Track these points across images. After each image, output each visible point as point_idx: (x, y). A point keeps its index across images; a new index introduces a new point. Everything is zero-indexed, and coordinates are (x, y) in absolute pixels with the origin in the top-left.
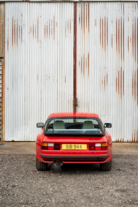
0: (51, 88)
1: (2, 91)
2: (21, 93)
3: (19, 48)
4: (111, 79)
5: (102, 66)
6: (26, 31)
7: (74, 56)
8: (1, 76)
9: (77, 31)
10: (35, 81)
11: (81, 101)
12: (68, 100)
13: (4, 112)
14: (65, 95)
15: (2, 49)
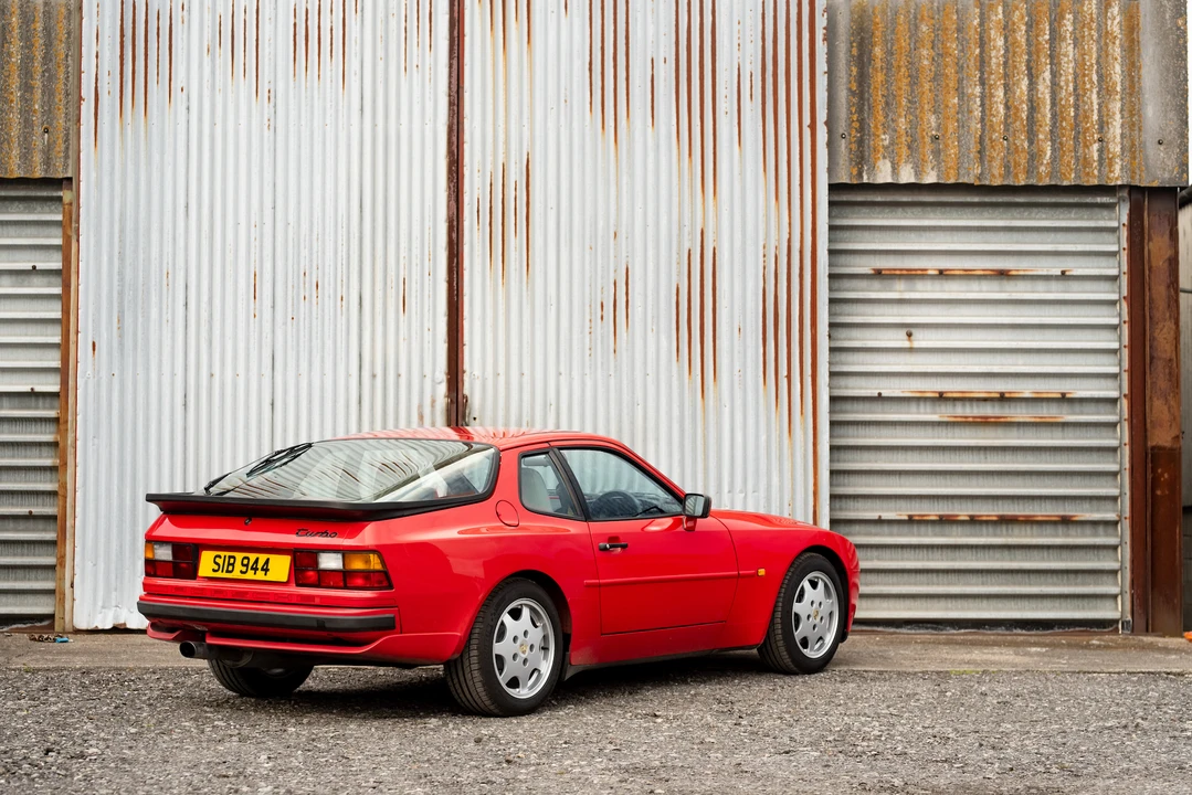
0: (329, 343)
1: (65, 359)
2: (166, 369)
3: (155, 131)
4: (650, 293)
5: (601, 224)
6: (192, 40)
7: (450, 171)
8: (58, 280)
9: (467, 39)
10: (240, 305)
11: (489, 413)
12: (421, 407)
13: (70, 471)
14: (403, 380)
15: (67, 135)
